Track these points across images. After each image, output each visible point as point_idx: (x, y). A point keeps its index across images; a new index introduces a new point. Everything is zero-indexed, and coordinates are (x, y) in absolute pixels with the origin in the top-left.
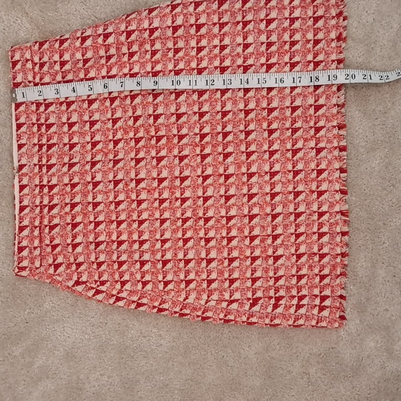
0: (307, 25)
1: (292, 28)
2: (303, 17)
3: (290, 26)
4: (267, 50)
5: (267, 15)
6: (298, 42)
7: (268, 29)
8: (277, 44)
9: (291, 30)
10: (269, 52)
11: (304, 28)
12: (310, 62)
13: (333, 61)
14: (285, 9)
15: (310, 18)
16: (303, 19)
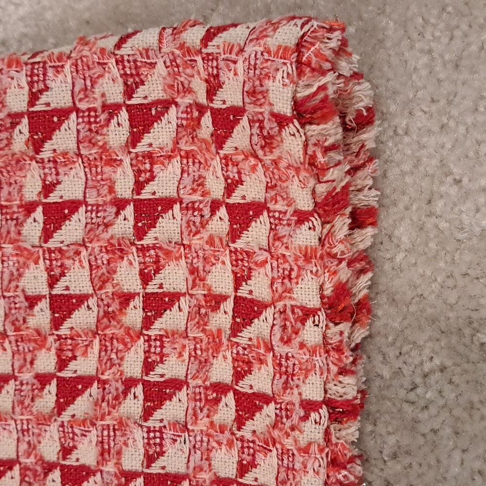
0: (205, 235)
1: (148, 241)
2: (187, 198)
3: (140, 233)
4: (57, 324)
5: (48, 189)
6: (175, 297)
7: (52, 244)
8: (92, 302)
9: (143, 250)
10: (64, 331)
11: (196, 242)
12: (221, 389)
13: (309, 406)
14: (113, 162)
15: (215, 206)
16: (190, 208)
